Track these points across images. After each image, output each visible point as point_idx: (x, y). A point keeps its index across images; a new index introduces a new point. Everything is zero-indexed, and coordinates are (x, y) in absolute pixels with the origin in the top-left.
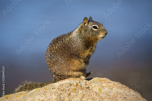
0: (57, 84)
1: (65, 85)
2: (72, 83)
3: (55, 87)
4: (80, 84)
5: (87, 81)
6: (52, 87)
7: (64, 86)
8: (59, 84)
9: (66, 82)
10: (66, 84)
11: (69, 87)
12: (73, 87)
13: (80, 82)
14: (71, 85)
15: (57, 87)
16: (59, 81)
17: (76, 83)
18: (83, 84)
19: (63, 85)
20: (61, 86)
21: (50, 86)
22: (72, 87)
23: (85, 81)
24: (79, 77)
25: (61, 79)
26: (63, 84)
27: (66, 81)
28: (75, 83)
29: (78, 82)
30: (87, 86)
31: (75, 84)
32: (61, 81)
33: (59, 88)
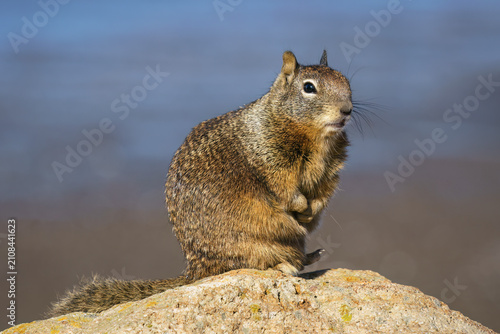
0: (192, 291)
1: (222, 292)
2: (247, 286)
3: (185, 300)
4: (274, 292)
5: (303, 281)
6: (178, 301)
7: (218, 298)
8: (201, 289)
9: (226, 283)
10: (226, 289)
11: (237, 300)
12: (248, 301)
13: (275, 285)
14: (242, 293)
15: (194, 299)
16: (204, 280)
17: (262, 285)
18: (286, 292)
19: (213, 293)
20: (208, 298)
21: (171, 294)
22: (245, 301)
23: (294, 280)
24: (273, 264)
25: (209, 272)
26: (213, 291)
27: (229, 279)
28: (257, 285)
29: (268, 282)
30: (300, 297)
31: (259, 290)
32: (209, 279)
33: (201, 303)
